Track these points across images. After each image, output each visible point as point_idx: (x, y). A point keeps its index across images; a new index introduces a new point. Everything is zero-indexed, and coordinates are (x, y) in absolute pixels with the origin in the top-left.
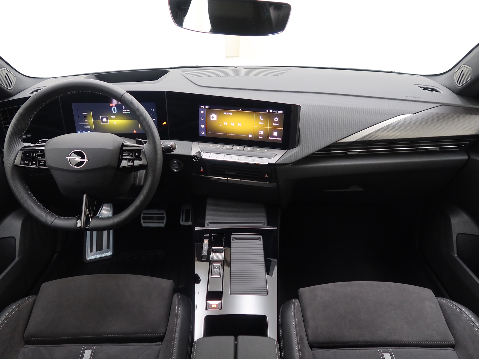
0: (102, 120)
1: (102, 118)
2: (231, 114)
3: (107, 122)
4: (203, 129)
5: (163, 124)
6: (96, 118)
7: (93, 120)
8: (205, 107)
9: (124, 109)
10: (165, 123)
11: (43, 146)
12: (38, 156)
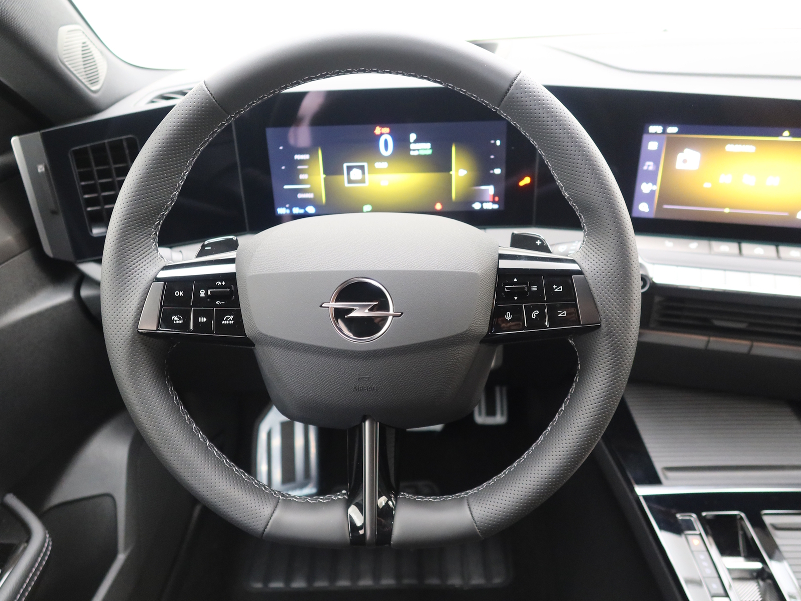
0: (348, 174)
1: (350, 169)
2: (751, 148)
3: (362, 181)
4: (649, 198)
5: (522, 183)
6: (332, 169)
7: (323, 176)
8: (664, 132)
9: (416, 141)
10: (527, 180)
11: (232, 261)
12: (214, 297)
